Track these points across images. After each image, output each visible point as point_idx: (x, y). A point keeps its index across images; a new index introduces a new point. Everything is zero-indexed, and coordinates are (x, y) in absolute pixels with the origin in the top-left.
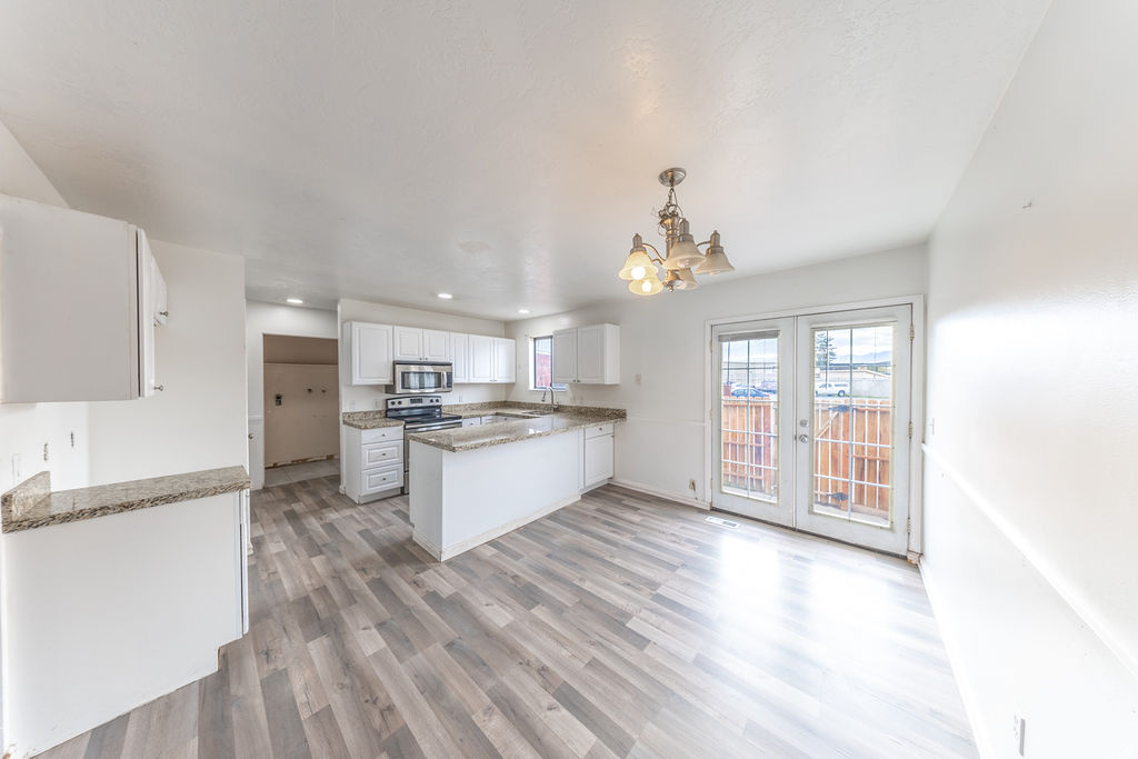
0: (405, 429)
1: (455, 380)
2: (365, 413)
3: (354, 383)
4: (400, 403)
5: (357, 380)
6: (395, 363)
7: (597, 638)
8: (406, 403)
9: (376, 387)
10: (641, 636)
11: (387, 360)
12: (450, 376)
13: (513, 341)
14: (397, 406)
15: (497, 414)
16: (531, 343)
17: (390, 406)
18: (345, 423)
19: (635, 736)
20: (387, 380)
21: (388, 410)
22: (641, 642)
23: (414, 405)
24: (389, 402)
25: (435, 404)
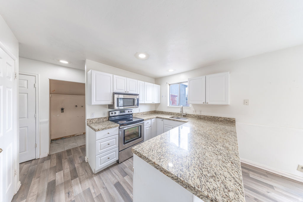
0: (119, 128)
1: (140, 102)
2: (99, 119)
3: (93, 104)
4: (115, 113)
5: (94, 102)
6: (114, 94)
8: (118, 113)
9: (104, 106)
11: (110, 92)
12: (138, 100)
13: (160, 86)
14: (114, 115)
15: (157, 117)
16: (168, 86)
17: (111, 115)
18: (88, 125)
20: (110, 102)
21: (110, 117)
23: (121, 114)
24: (110, 113)
25: (130, 113)
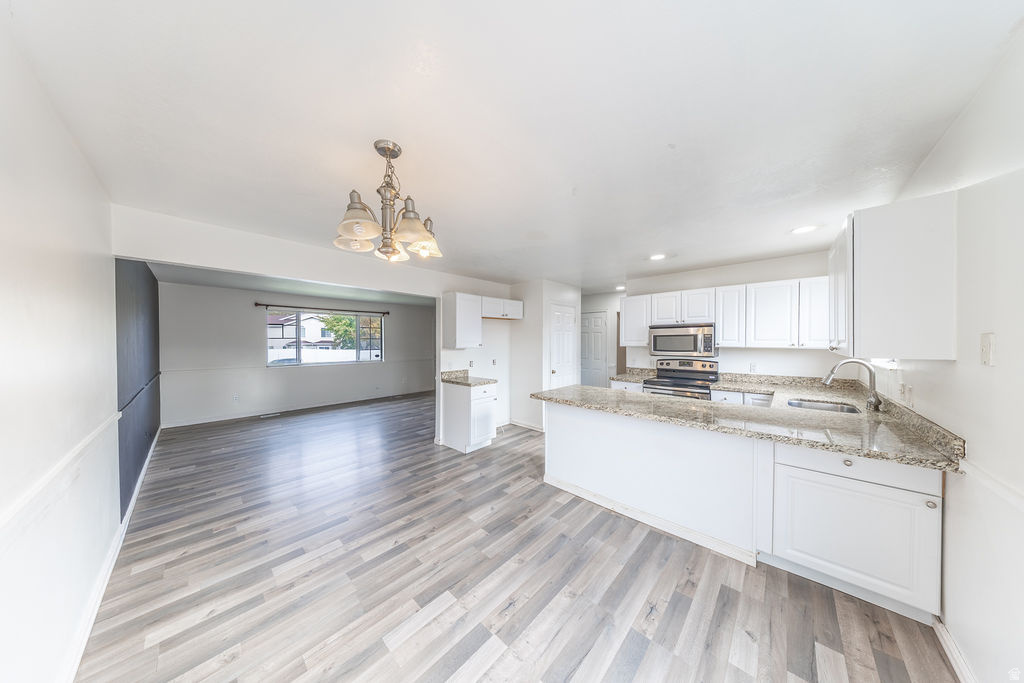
1: (723, 343)
2: (642, 370)
4: (668, 364)
6: (650, 328)
7: (439, 568)
10: (430, 601)
11: (646, 324)
19: (354, 580)
22: (424, 600)
25: (708, 369)
